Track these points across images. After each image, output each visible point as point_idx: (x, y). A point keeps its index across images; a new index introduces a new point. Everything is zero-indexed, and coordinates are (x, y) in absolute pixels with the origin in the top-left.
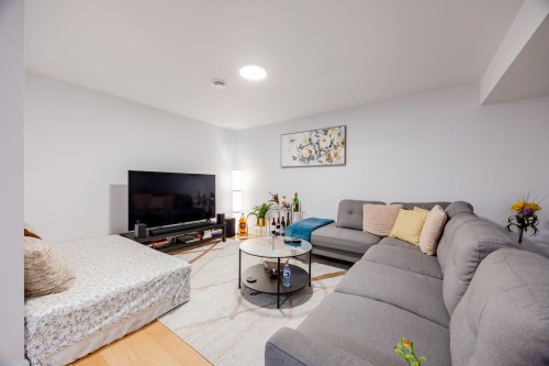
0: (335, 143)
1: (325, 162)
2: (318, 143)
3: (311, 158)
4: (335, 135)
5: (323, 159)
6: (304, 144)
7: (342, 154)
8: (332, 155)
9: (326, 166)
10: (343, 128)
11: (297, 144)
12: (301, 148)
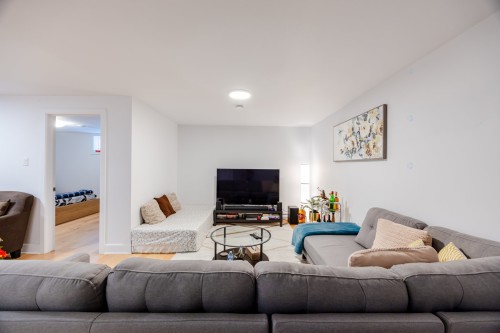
0: (374, 130)
1: (365, 156)
2: (359, 132)
3: (353, 151)
4: (373, 120)
5: (363, 151)
6: (349, 135)
7: (380, 144)
8: (371, 146)
9: (366, 160)
10: (381, 109)
11: (343, 135)
12: (346, 139)
